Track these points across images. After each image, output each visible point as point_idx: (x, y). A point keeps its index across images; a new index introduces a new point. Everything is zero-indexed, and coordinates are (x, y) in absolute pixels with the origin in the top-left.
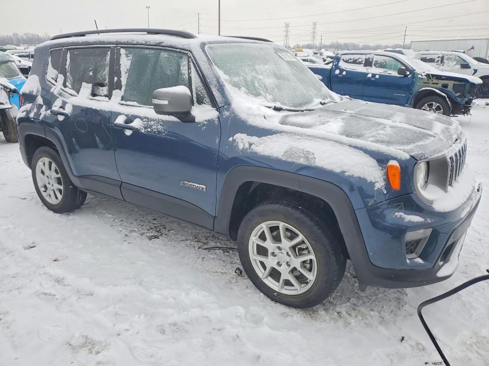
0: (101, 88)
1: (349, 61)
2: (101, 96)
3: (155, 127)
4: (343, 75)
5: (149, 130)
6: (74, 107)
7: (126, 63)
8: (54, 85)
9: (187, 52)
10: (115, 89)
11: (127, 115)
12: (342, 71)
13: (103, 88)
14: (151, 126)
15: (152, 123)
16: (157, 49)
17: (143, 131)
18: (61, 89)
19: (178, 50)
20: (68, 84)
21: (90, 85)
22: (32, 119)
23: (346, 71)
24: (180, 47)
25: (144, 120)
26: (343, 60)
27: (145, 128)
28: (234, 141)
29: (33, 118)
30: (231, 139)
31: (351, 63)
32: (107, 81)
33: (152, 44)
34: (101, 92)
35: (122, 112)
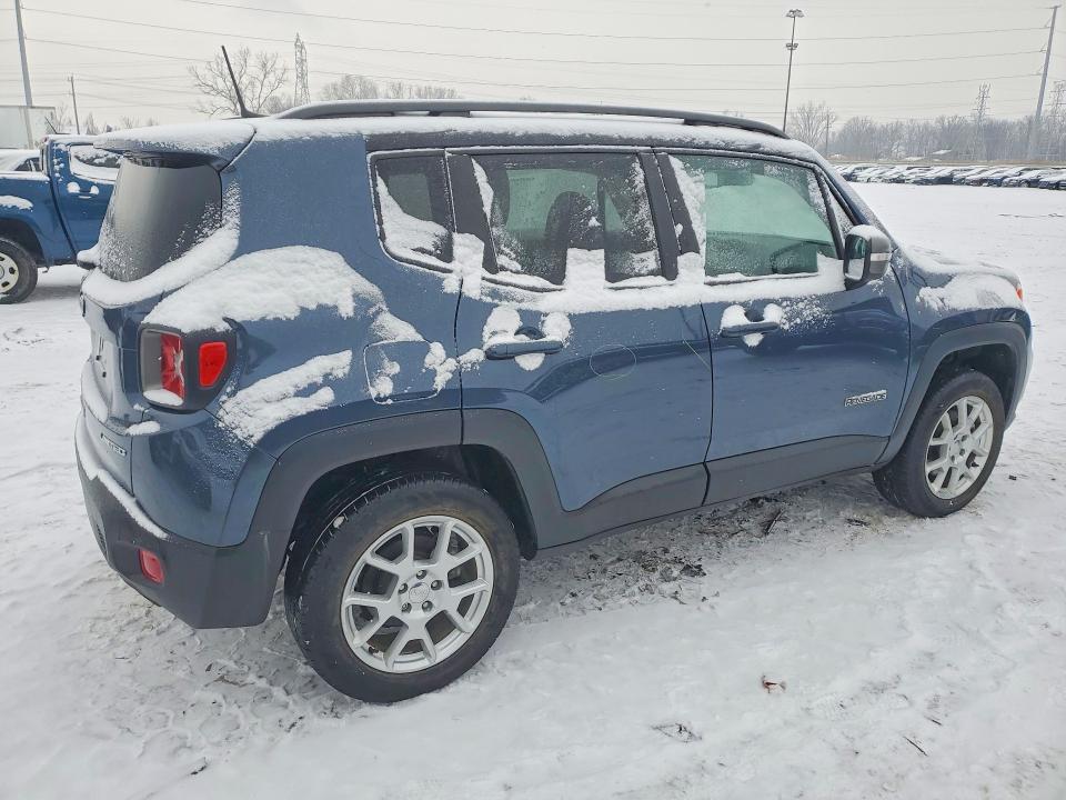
0: (637, 257)
1: (97, 161)
2: (638, 275)
3: (808, 312)
4: (94, 196)
5: (798, 321)
6: (574, 318)
7: (696, 191)
8: (450, 271)
9: (812, 165)
10: (682, 253)
11: (743, 304)
12: (85, 185)
13: (643, 255)
14: (799, 314)
15: (801, 305)
16: (754, 158)
17: (786, 327)
18: (483, 279)
19: (796, 161)
20: (502, 260)
21: (600, 253)
22: (390, 402)
23: (98, 185)
24: (798, 155)
25: (785, 304)
26: (77, 157)
27: (789, 320)
28: (922, 300)
29: (391, 397)
30: (918, 299)
31: (100, 165)
32: (652, 236)
33: (741, 147)
34: (637, 267)
35: (730, 301)
